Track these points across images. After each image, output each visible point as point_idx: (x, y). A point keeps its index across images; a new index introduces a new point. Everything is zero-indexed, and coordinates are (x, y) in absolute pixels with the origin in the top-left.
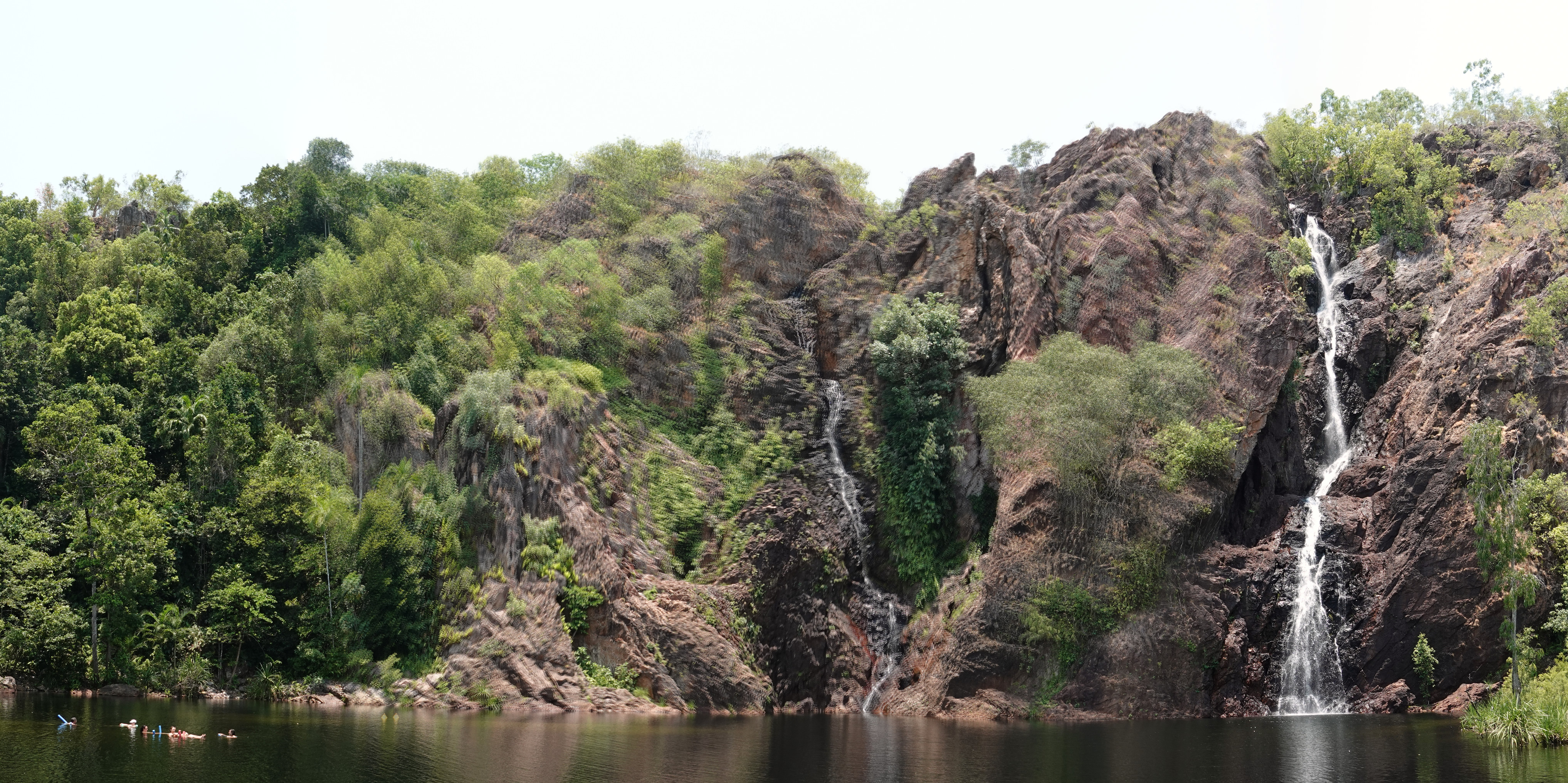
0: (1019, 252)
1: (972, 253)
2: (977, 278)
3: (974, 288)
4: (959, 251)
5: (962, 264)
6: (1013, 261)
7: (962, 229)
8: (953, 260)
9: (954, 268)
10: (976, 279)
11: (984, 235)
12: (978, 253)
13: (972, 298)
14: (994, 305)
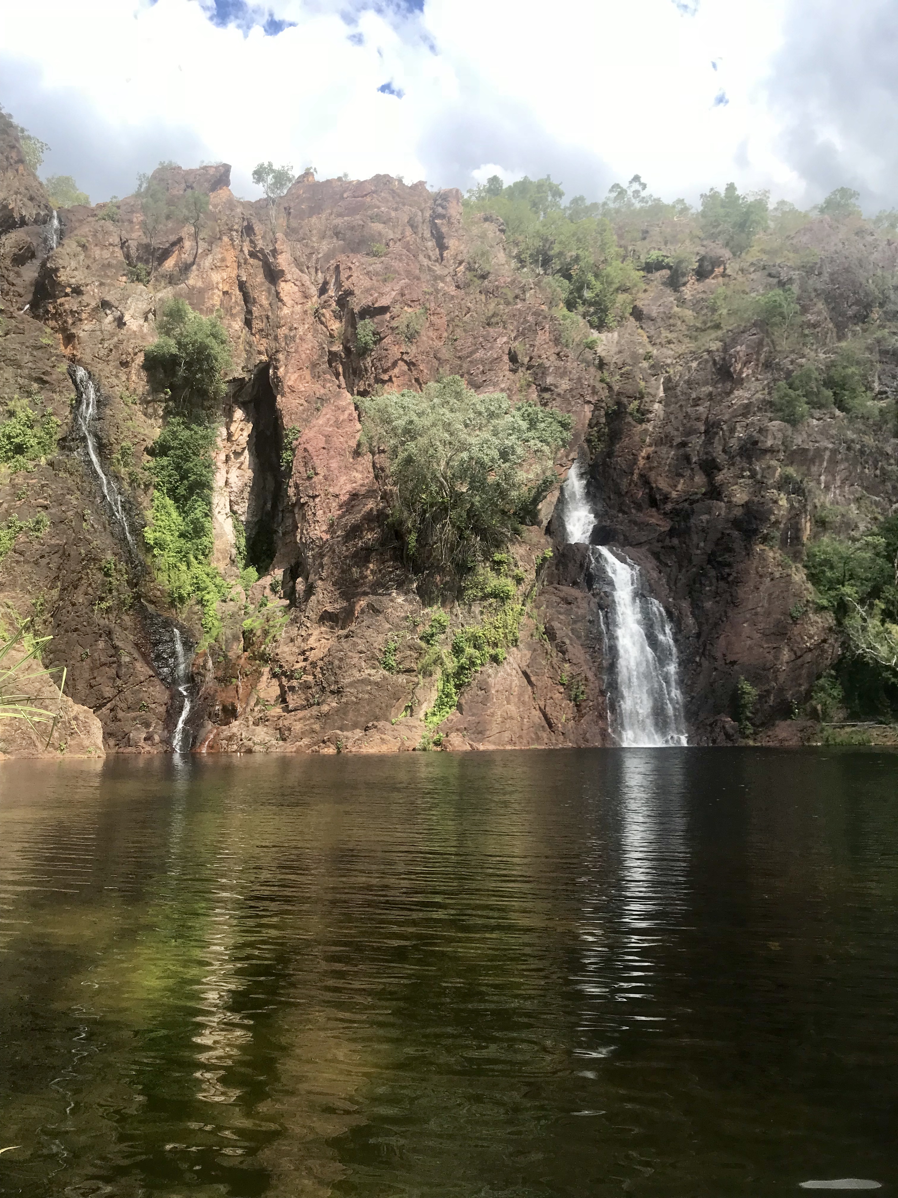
0: (289, 277)
1: (235, 265)
2: (238, 292)
3: (236, 302)
4: (223, 260)
5: (225, 275)
6: (283, 284)
7: (225, 239)
8: (215, 268)
9: (216, 277)
10: (237, 294)
11: (246, 252)
12: (239, 266)
13: (234, 311)
14: (257, 325)
